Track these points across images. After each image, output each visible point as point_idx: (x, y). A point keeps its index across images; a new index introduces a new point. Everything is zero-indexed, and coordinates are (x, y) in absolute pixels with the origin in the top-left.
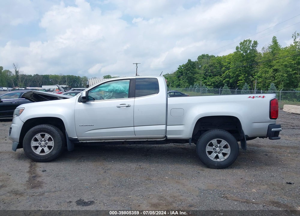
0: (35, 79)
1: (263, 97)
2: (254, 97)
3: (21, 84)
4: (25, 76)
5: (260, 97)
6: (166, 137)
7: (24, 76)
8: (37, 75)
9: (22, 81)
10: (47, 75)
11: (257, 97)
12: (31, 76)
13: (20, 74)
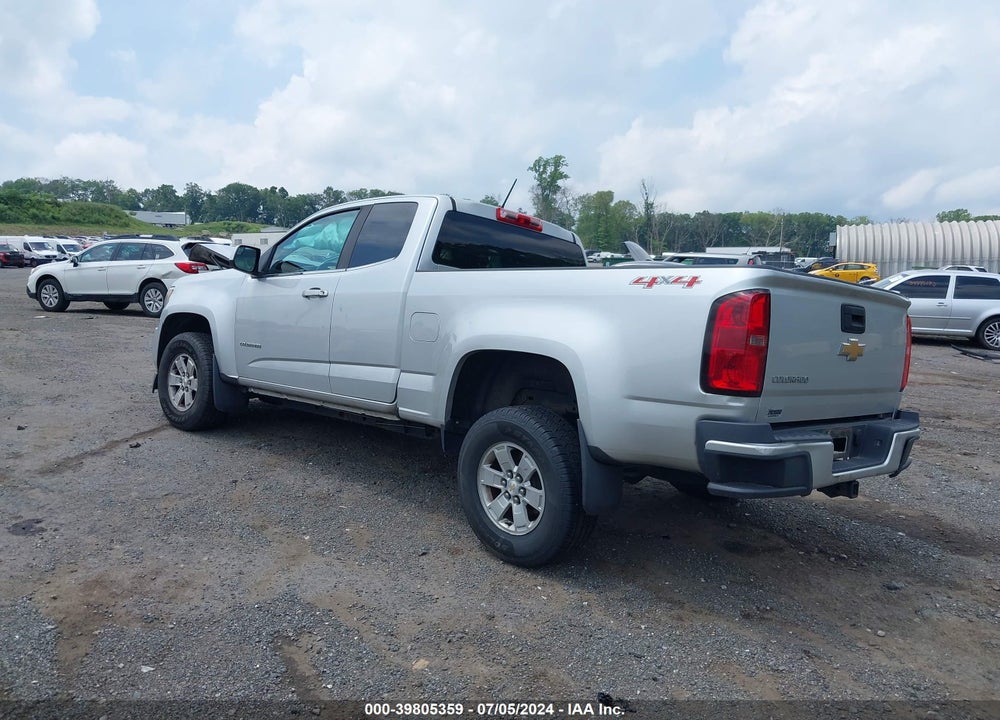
0: (698, 227)
1: (693, 281)
2: (653, 281)
3: (657, 243)
4: (670, 217)
5: (677, 280)
6: (395, 412)
7: (668, 219)
8: (706, 214)
9: (660, 235)
10: (735, 214)
11: (666, 280)
12: (686, 217)
13: (657, 211)
